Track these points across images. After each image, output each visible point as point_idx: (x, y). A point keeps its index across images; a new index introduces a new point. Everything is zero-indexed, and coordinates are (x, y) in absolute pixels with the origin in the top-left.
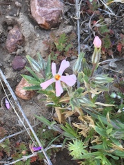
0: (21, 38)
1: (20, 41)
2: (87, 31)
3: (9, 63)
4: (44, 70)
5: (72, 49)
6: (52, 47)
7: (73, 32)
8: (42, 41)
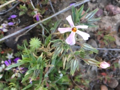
0: (114, 13)
1: (112, 13)
2: (116, 55)
3: (98, 6)
4: (87, 22)
5: (105, 44)
6: (106, 32)
7: (116, 46)
8: (111, 26)
